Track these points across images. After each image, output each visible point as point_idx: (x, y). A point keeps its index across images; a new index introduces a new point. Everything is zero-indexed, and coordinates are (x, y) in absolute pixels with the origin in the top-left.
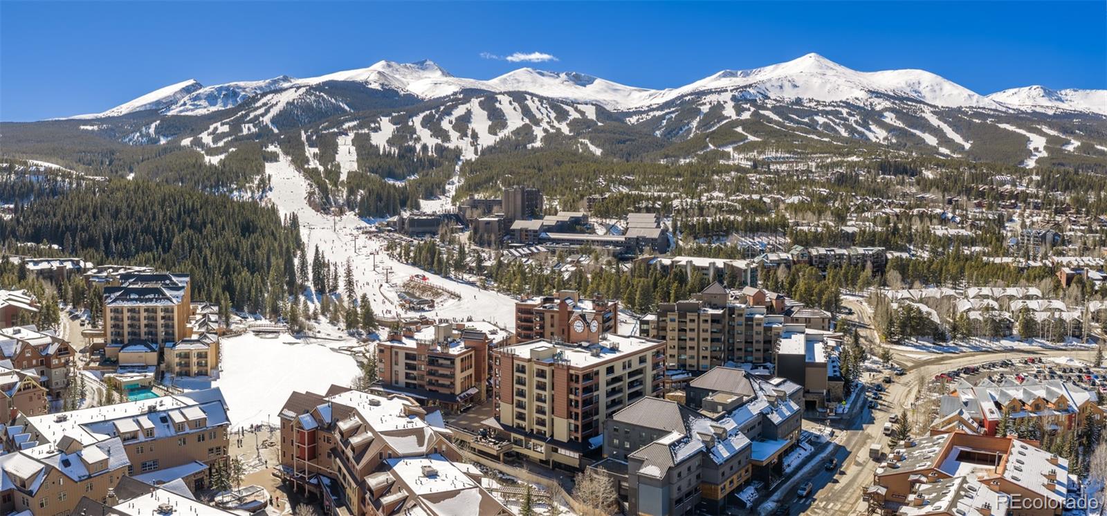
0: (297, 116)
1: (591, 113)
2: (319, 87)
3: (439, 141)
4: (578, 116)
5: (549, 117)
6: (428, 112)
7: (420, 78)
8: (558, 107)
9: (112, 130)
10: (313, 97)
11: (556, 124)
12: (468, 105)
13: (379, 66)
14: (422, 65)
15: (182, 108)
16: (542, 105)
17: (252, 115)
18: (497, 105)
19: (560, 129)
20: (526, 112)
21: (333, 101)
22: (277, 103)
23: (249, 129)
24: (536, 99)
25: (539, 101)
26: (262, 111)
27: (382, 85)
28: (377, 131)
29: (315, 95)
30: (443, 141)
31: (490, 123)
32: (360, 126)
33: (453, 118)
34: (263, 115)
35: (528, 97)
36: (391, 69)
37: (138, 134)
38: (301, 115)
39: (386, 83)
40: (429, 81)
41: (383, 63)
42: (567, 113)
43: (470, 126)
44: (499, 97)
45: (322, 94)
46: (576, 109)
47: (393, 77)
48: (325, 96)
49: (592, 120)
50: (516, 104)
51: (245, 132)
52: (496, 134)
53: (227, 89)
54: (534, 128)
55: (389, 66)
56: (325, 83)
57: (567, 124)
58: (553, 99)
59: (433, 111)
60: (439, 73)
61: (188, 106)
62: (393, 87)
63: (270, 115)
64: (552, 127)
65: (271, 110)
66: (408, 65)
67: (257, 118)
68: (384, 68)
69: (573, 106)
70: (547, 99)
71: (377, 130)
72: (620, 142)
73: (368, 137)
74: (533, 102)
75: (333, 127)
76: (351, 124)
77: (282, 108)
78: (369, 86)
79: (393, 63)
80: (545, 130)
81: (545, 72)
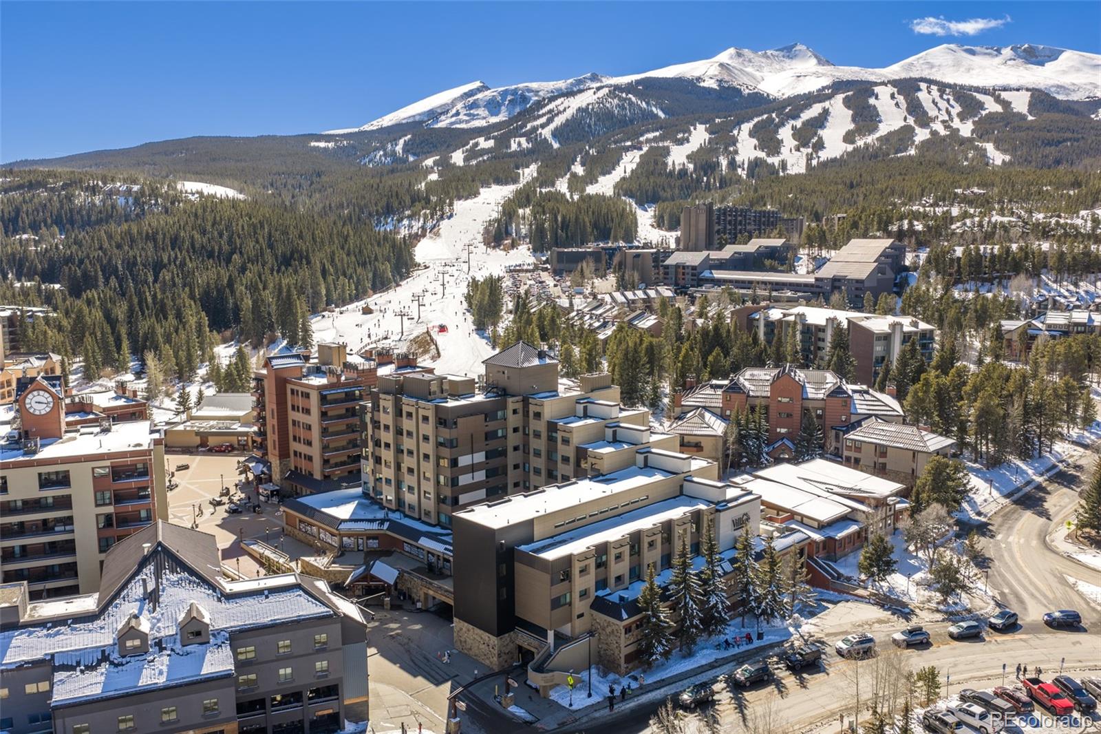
0: (589, 126)
1: (1020, 104)
2: (630, 88)
3: (762, 155)
4: (998, 108)
5: (948, 112)
6: (765, 116)
7: (783, 69)
8: (966, 98)
9: (354, 147)
10: (616, 101)
11: (956, 123)
12: (826, 104)
13: (725, 56)
14: (789, 52)
15: (454, 119)
16: (941, 97)
17: (529, 126)
18: (872, 101)
19: (958, 130)
20: (915, 108)
21: (644, 105)
22: (565, 110)
23: (519, 144)
24: (934, 88)
25: (939, 90)
26: (543, 120)
27: (720, 81)
28: (682, 144)
29: (620, 98)
30: (768, 155)
31: (852, 126)
32: (662, 138)
33: (798, 123)
34: (543, 126)
35: (923, 86)
36: (741, 60)
37: (381, 153)
38: (595, 124)
39: (727, 78)
40: (791, 73)
41: (732, 51)
42: (981, 106)
43: (820, 132)
44: (877, 89)
45: (630, 96)
46: (998, 100)
47: (741, 70)
48: (634, 99)
49: (1019, 114)
50: (901, 99)
51: (514, 147)
52: (853, 142)
53: (514, 92)
54: (918, 130)
55: (739, 55)
56: (638, 82)
57: (974, 123)
58: (962, 87)
59: (774, 115)
60: (814, 61)
61: (461, 117)
62: (735, 84)
63: (552, 126)
64: (947, 127)
65: (556, 119)
66: (769, 52)
67: (535, 129)
68: (731, 58)
69: (993, 95)
70: (953, 87)
71: (680, 142)
72: (1049, 143)
73: (666, 151)
74: (929, 92)
75: (628, 140)
76: (650, 136)
77: (569, 118)
78: (702, 84)
79: (746, 51)
80: (934, 133)
81: (977, 49)
